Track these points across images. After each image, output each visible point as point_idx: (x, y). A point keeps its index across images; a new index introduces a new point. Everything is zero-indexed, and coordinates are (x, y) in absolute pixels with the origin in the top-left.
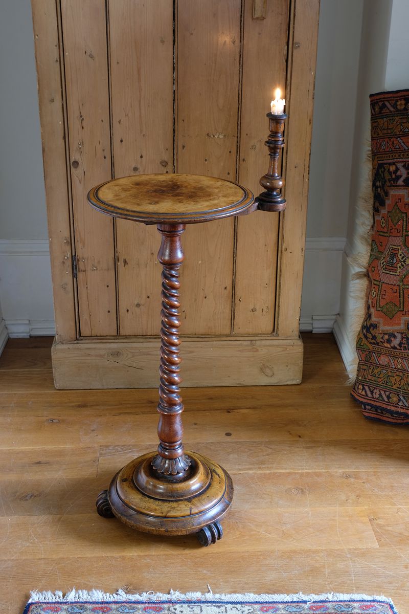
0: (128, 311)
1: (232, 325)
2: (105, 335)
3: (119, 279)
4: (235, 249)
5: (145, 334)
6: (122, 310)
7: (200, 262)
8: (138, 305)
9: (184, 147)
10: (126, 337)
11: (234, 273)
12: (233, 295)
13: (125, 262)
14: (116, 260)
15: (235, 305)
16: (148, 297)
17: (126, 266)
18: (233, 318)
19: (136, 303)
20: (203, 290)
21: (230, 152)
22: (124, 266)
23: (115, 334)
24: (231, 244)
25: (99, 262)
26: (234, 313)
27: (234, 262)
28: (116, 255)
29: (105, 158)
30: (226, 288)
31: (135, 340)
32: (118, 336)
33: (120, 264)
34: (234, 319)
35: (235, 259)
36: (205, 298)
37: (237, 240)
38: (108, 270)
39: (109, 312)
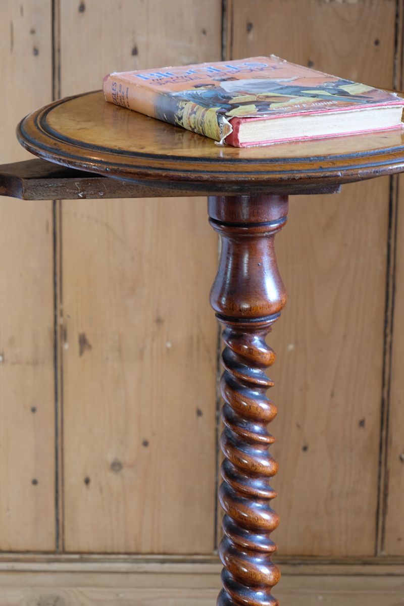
0: (87, 481)
1: (380, 530)
2: (22, 547)
3: (65, 389)
4: (389, 313)
5: (133, 550)
6: (72, 479)
7: (291, 347)
8: (116, 466)
9: (250, 27)
10: (84, 555)
11: (386, 382)
12: (384, 444)
13: (83, 341)
14: (58, 335)
15: (387, 473)
16: (146, 444)
17: (86, 353)
18: (381, 510)
19: (110, 458)
20: (298, 426)
21: (377, 43)
22: (81, 353)
23: (49, 545)
24: (376, 298)
25: (12, 341)
26: (386, 496)
27: (387, 349)
28: (60, 321)
29: (36, 52)
30: (362, 423)
31: (106, 566)
32: (59, 551)
33: (70, 347)
34: (385, 513)
35: (388, 339)
36: (305, 449)
37: (394, 287)
38: (35, 363)
39: (35, 482)
